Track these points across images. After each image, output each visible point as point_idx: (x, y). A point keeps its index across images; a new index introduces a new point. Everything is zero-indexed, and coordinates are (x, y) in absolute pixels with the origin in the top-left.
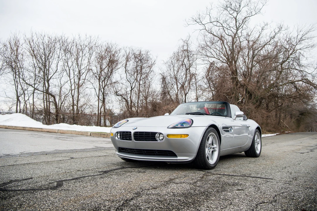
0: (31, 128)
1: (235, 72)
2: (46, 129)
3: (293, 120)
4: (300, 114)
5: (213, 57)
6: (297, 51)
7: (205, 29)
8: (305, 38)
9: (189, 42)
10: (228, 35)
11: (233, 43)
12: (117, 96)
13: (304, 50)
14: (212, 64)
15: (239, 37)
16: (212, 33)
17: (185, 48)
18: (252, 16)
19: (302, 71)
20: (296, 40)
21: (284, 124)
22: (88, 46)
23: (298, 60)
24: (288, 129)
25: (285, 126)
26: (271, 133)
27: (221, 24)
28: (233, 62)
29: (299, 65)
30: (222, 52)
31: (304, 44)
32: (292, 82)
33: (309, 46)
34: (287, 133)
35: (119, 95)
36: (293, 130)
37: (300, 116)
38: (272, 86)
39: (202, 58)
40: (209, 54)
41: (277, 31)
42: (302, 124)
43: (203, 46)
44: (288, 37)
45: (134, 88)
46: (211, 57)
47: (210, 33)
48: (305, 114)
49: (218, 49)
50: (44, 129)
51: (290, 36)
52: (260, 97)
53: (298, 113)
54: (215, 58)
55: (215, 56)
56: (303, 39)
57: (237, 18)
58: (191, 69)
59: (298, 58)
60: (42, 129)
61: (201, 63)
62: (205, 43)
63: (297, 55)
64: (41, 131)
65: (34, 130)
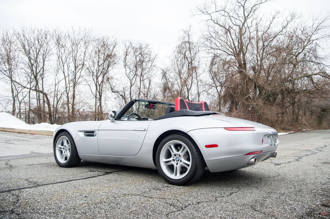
0: (4, 128)
1: (242, 66)
2: (17, 129)
3: (314, 117)
4: (322, 111)
5: (218, 49)
6: (313, 42)
7: (212, 19)
8: (321, 27)
9: (190, 33)
10: (235, 25)
11: (241, 34)
12: (113, 93)
13: (320, 40)
14: (215, 56)
15: (249, 27)
16: (218, 24)
17: (186, 40)
18: (261, 3)
19: (319, 63)
20: (311, 30)
21: (303, 122)
22: (84, 39)
23: (315, 52)
24: (307, 127)
25: (303, 123)
26: (285, 131)
27: (228, 13)
28: (242, 55)
29: (316, 57)
30: (227, 43)
31: (320, 33)
32: (309, 76)
33: (326, 36)
34: (305, 131)
35: (115, 92)
36: (313, 127)
37: (322, 113)
38: (286, 80)
39: (207, 51)
40: (213, 46)
41: (289, 19)
42: (324, 121)
43: (207, 37)
44: (303, 26)
45: (133, 84)
46: (216, 49)
47: (216, 24)
48: (327, 111)
49: (223, 40)
50: (16, 129)
51: (306, 24)
52: (271, 92)
53: (319, 110)
54: (220, 49)
55: (221, 48)
56: (320, 28)
57: (245, 6)
58: (193, 62)
59: (315, 50)
60: (14, 129)
61: (207, 56)
62: (209, 34)
63: (313, 45)
64: (13, 131)
65: (6, 130)
